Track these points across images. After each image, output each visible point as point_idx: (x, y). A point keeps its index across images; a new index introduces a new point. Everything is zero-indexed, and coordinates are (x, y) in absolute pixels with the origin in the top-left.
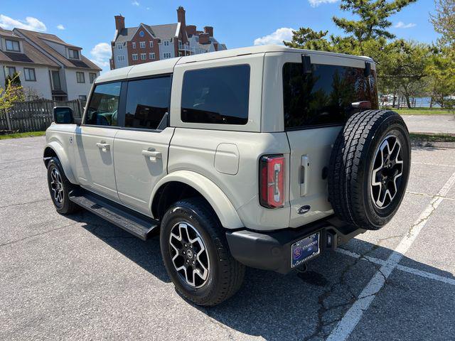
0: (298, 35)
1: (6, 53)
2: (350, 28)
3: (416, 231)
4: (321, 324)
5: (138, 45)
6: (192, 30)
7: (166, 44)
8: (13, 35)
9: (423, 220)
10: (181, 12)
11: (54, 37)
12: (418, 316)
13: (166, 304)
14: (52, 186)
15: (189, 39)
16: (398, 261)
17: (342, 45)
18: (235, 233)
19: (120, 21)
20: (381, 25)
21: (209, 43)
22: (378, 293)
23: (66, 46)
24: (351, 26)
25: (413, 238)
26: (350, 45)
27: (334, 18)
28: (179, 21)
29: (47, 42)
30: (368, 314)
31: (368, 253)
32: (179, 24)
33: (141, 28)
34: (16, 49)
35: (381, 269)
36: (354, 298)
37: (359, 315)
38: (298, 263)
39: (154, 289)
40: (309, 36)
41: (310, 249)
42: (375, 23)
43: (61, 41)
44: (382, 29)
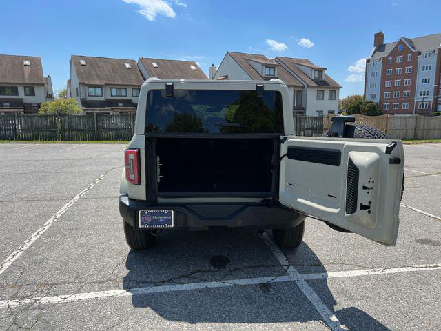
5: (394, 59)
7: (427, 55)
11: (307, 61)
19: (379, 38)
22: (240, 285)
23: (313, 68)
25: (376, 273)
29: (299, 66)
30: (205, 290)
33: (401, 42)
34: (272, 73)
38: (147, 226)
41: (161, 220)
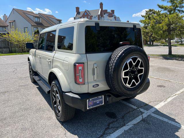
0: (148, 12)
1: (35, 22)
2: (165, 9)
3: (169, 100)
4: (104, 134)
6: (106, 11)
7: (95, 17)
8: (38, 16)
9: (176, 95)
10: (101, 5)
11: (53, 16)
12: (147, 136)
13: (49, 119)
14: (30, 72)
15: (104, 15)
16: (153, 112)
17: (161, 16)
18: (67, 94)
19: (77, 9)
20: (179, 7)
21: (112, 16)
22: (135, 124)
23: (56, 19)
24: (165, 8)
25: (166, 102)
26: (164, 16)
27: (158, 5)
28: (100, 8)
29: (50, 18)
30: (126, 132)
31: (141, 107)
32: (100, 9)
33: (85, 12)
34: (39, 21)
35: (143, 115)
36: (124, 125)
37: (122, 132)
38: (91, 107)
39: (48, 112)
40: (153, 13)
41: (98, 102)
42: (177, 7)
43: (55, 17)
44: (180, 9)
